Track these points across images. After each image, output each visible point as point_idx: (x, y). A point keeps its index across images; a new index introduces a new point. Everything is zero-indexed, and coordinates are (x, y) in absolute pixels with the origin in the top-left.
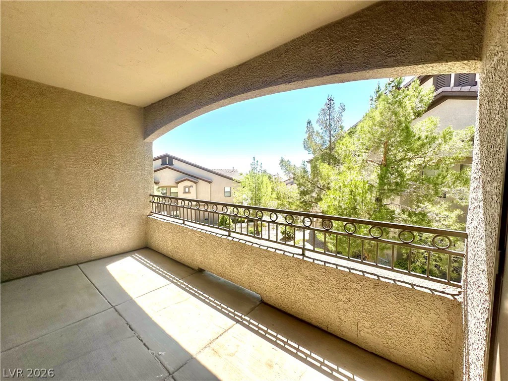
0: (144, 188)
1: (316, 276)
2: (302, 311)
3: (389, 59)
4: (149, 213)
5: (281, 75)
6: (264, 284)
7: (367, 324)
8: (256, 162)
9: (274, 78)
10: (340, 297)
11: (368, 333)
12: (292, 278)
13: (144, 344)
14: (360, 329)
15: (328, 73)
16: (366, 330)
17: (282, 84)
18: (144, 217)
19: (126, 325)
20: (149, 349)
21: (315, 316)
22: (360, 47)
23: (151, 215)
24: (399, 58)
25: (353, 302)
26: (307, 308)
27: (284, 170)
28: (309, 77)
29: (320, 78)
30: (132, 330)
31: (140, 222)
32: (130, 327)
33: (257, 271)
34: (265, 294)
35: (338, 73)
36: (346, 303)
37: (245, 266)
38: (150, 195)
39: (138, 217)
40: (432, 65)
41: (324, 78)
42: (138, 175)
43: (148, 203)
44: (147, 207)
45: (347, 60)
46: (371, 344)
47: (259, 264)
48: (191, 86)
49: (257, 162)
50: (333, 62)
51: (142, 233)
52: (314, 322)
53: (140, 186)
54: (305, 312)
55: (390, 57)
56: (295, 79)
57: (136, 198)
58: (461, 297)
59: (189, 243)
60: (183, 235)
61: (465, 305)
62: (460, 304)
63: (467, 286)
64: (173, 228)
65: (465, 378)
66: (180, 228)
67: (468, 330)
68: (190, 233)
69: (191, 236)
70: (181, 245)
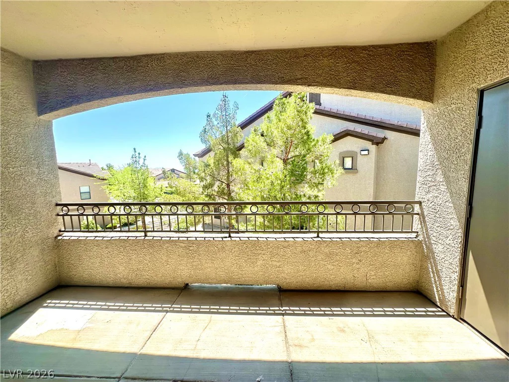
0: (46, 194)
1: (335, 251)
2: (323, 283)
3: (388, 89)
4: (56, 232)
5: (300, 77)
6: (284, 273)
7: (373, 273)
8: (137, 155)
9: (293, 77)
10: (354, 260)
11: (374, 279)
12: (313, 259)
14: (368, 278)
15: (344, 86)
16: (372, 277)
17: (301, 85)
18: (50, 240)
21: (334, 282)
22: (369, 74)
23: (60, 235)
24: (393, 89)
25: (363, 261)
26: (327, 279)
27: (183, 164)
28: (328, 85)
29: (338, 89)
31: (43, 250)
33: (275, 263)
34: (285, 282)
35: (353, 89)
36: (358, 264)
37: (259, 263)
38: (57, 205)
39: (40, 242)
40: (409, 99)
41: (341, 90)
42: (33, 173)
43: (54, 217)
44: (52, 224)
45: (360, 80)
46: (375, 285)
47: (277, 256)
48: (164, 54)
49: (139, 154)
50: (349, 79)
51: (48, 267)
52: (334, 288)
53: (38, 192)
54: (326, 283)
55: (388, 87)
56: (314, 84)
57: (32, 211)
58: (421, 238)
59: (165, 258)
60: (151, 251)
61: (425, 241)
62: (421, 242)
63: (427, 230)
64: (127, 245)
65: (433, 279)
66: (145, 242)
67: (433, 253)
68: (167, 245)
69: (169, 248)
70: (149, 264)
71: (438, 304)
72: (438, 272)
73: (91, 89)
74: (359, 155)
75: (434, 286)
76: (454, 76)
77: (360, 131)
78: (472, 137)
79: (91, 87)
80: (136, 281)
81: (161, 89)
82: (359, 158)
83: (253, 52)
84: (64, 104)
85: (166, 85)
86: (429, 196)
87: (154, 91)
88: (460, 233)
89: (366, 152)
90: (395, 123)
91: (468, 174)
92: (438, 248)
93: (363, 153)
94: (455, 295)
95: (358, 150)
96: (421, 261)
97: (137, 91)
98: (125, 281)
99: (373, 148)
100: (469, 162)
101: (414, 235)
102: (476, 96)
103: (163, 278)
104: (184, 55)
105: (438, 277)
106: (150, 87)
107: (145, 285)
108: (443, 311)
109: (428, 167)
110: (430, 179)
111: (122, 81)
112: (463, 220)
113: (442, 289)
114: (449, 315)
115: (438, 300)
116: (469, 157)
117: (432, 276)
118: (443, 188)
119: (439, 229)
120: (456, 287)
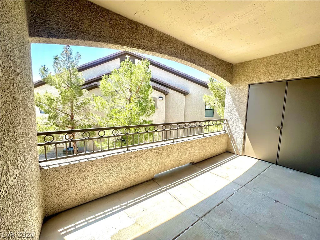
6: (196, 155)
12: (204, 146)
13: (231, 196)
19: (218, 206)
20: (233, 194)
30: (222, 202)
32: (220, 204)
33: (193, 151)
34: (196, 159)
38: (39, 134)
47: (194, 148)
58: (227, 132)
59: (144, 162)
60: (136, 159)
61: (229, 133)
62: (228, 133)
63: (230, 129)
64: (119, 159)
65: (233, 145)
66: (132, 154)
67: (233, 136)
68: (147, 153)
69: (148, 155)
70: (135, 169)
71: (236, 153)
72: (235, 142)
73: (98, 31)
74: (158, 100)
75: (234, 147)
76: (240, 78)
77: (159, 87)
78: (247, 98)
79: (98, 30)
80: (124, 185)
81: (150, 50)
82: (158, 101)
83: (191, 47)
84: (67, 35)
85: (153, 49)
86: (230, 117)
87: (146, 50)
88: (243, 128)
89: (161, 99)
90: (173, 85)
91: (245, 109)
92: (235, 135)
93: (160, 99)
94: (242, 148)
95: (158, 98)
96: (228, 140)
97: (134, 46)
98: (117, 187)
99: (164, 96)
100: (246, 106)
101: (225, 132)
102: (248, 86)
103: (143, 176)
104: (164, 35)
105: (235, 144)
106: (144, 46)
107: (131, 185)
108: (237, 155)
109: (230, 107)
110: (231, 111)
111: (124, 35)
112: (244, 124)
113: (237, 148)
114: (240, 155)
115: (235, 152)
116: (246, 104)
117: (233, 144)
118: (237, 114)
119: (235, 128)
120: (242, 145)
